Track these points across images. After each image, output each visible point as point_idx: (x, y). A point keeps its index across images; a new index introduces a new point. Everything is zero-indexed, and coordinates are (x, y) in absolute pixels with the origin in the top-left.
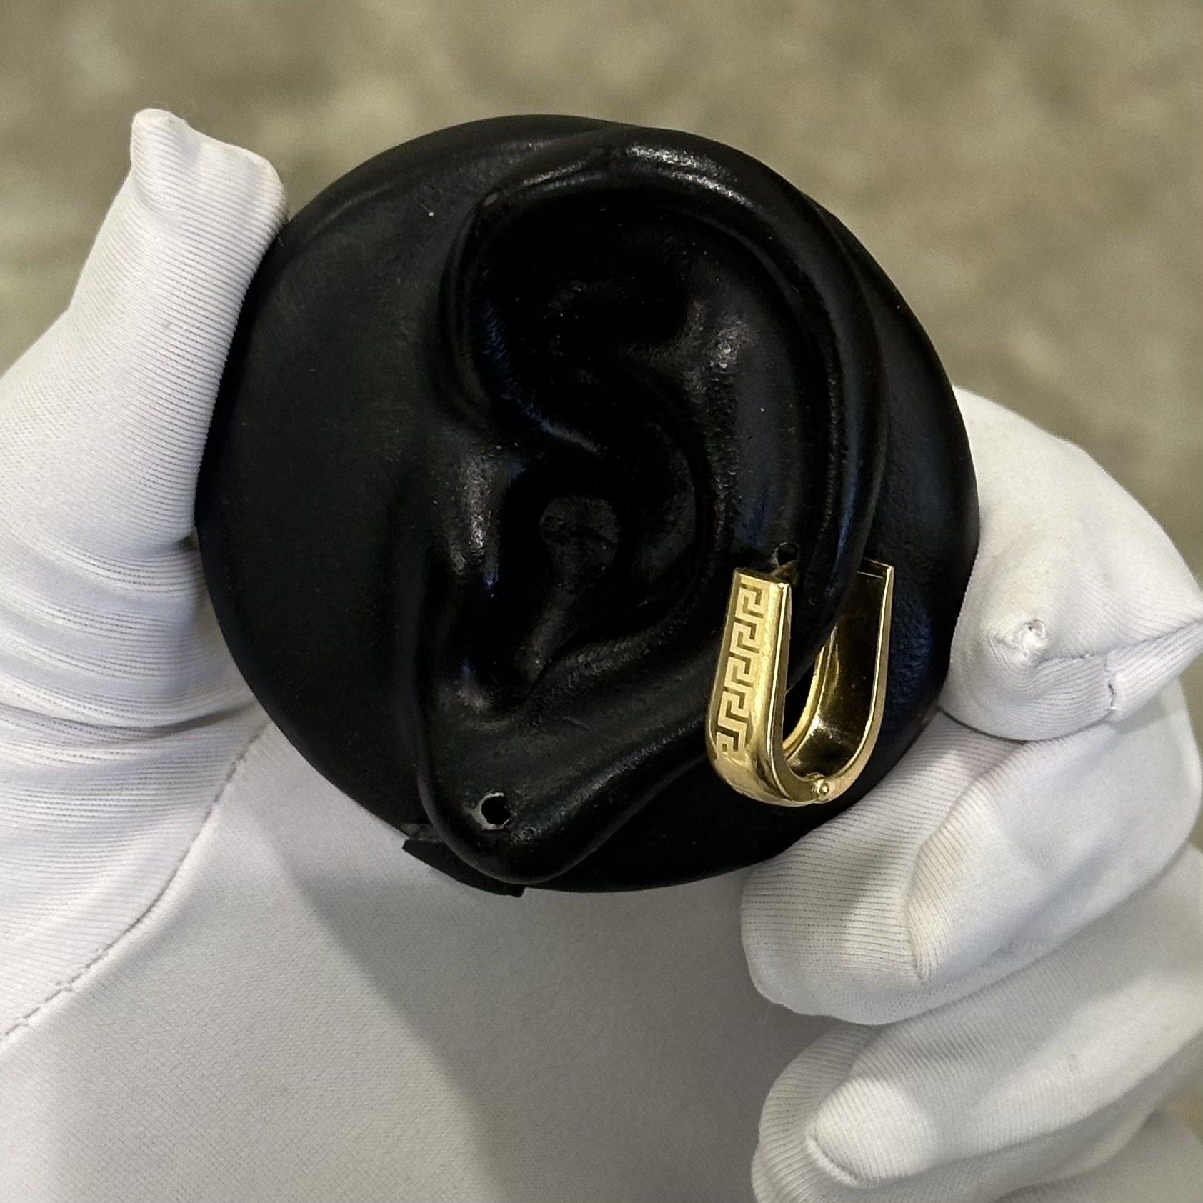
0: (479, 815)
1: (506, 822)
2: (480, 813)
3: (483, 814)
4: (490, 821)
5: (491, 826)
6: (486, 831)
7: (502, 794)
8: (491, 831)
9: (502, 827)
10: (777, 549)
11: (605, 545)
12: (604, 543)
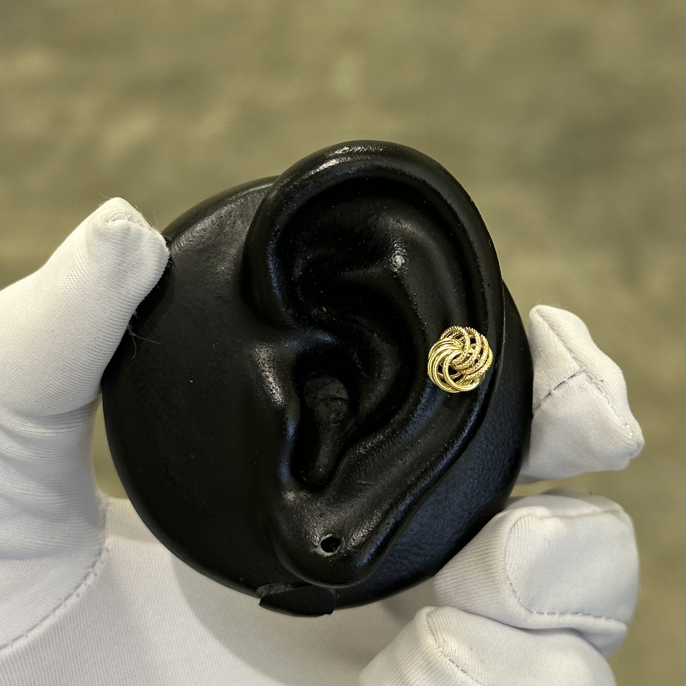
0: (321, 551)
1: (338, 548)
2: (321, 548)
3: (323, 549)
4: (328, 551)
5: (329, 554)
6: (327, 557)
7: (331, 535)
8: (331, 556)
9: (336, 552)
11: (340, 402)
12: (339, 401)
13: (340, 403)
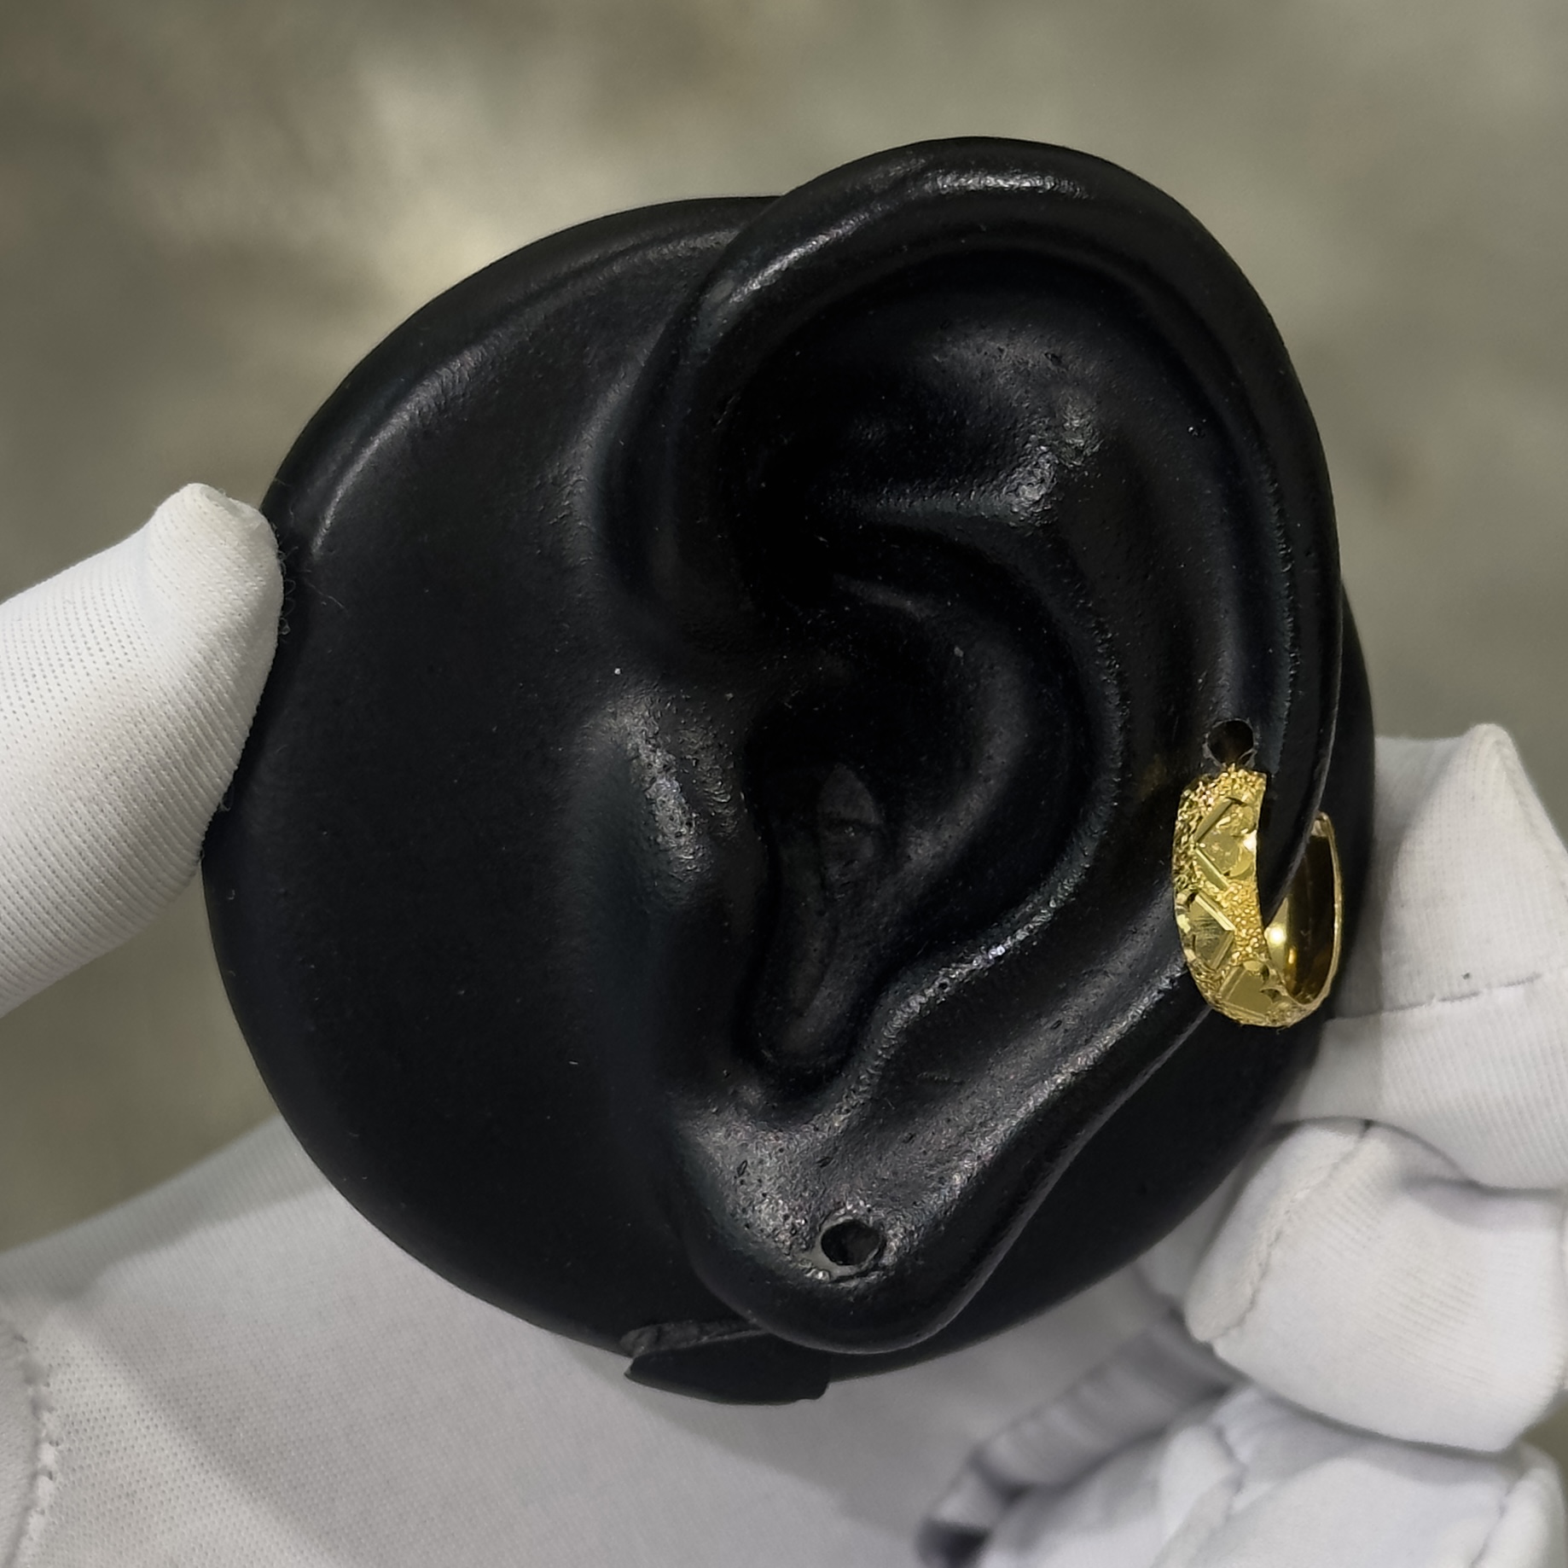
0: (821, 1260)
1: (871, 1256)
2: (823, 1254)
3: (827, 1256)
5: (846, 1270)
6: (841, 1278)
9: (865, 1265)
10: (1207, 736)
11: (853, 831)
12: (851, 829)
13: (853, 834)
